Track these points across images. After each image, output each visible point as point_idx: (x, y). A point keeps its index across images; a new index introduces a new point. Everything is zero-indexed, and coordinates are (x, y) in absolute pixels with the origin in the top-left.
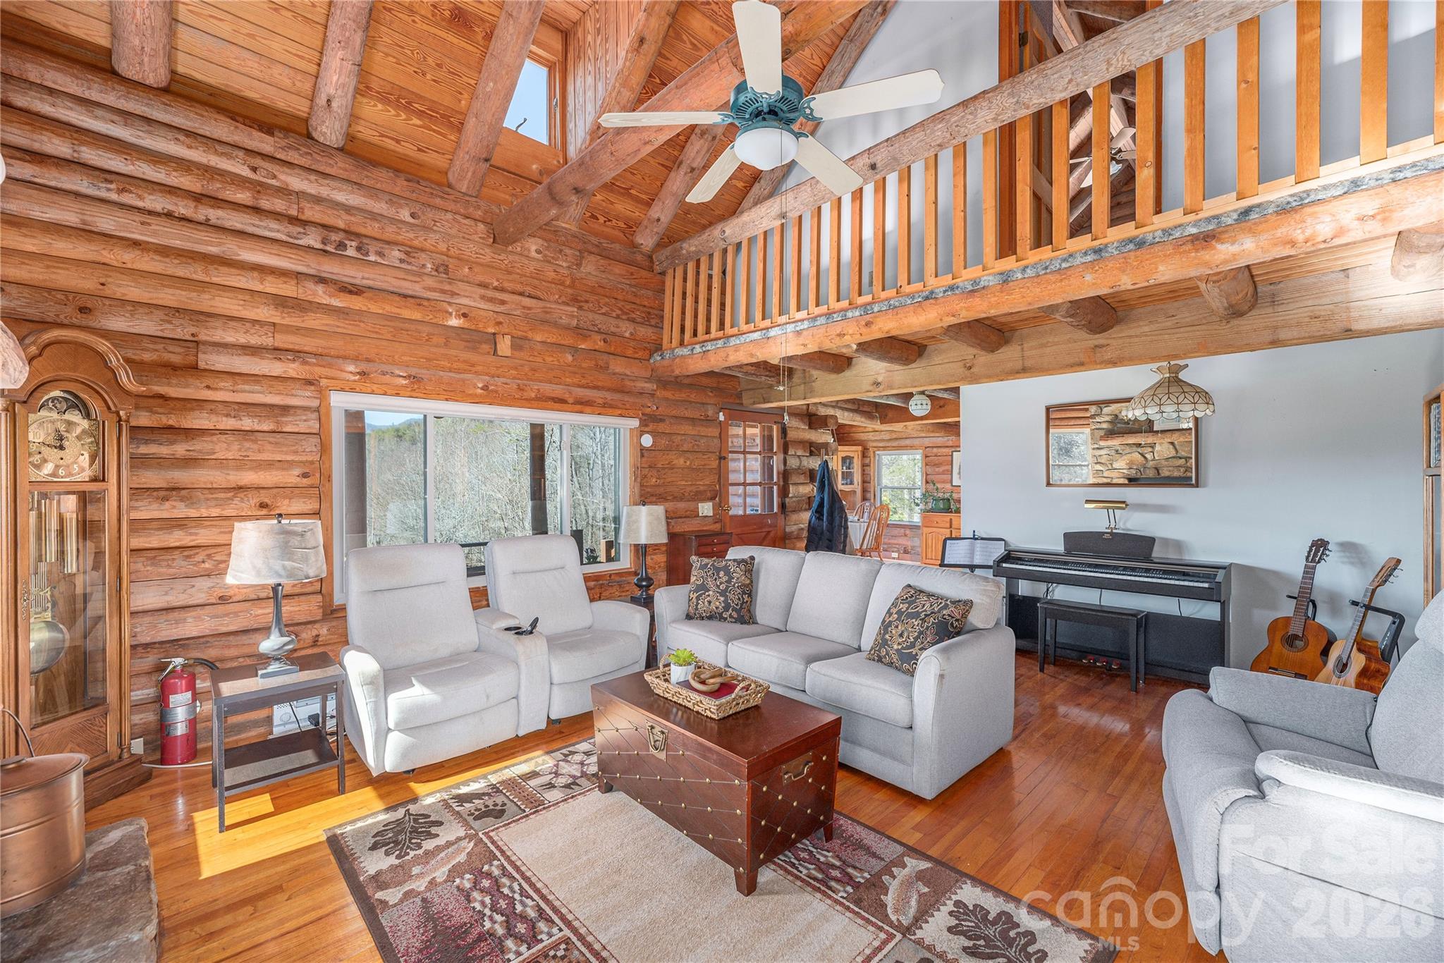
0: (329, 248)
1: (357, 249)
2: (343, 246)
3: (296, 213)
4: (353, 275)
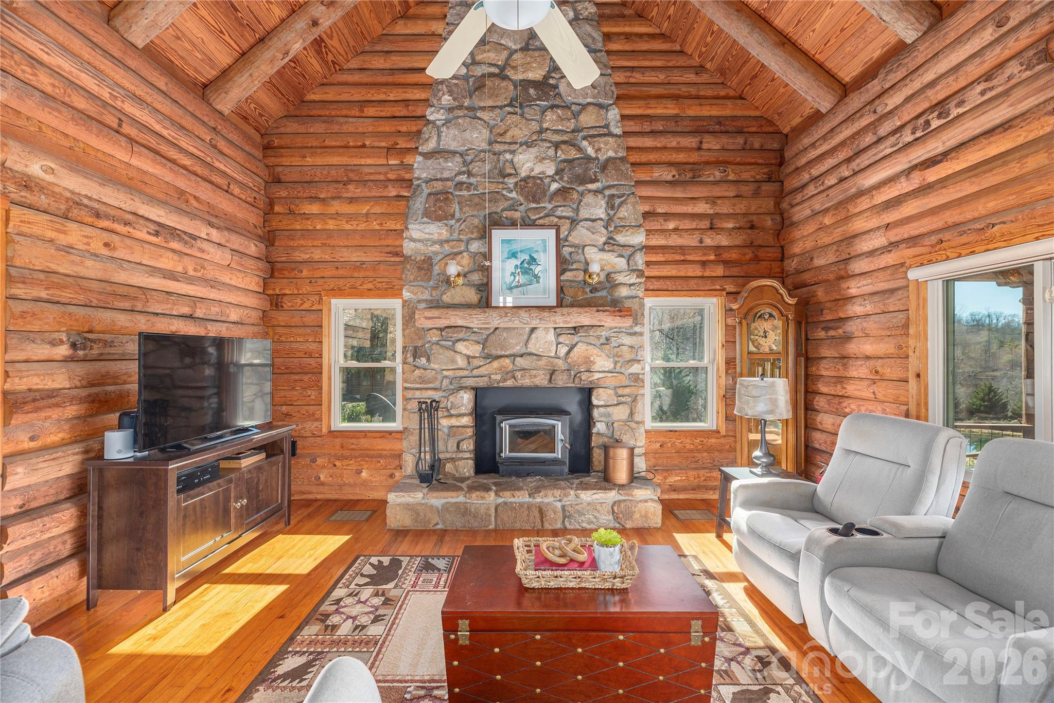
0: (919, 134)
1: (939, 117)
2: (928, 123)
3: (899, 124)
4: (935, 147)
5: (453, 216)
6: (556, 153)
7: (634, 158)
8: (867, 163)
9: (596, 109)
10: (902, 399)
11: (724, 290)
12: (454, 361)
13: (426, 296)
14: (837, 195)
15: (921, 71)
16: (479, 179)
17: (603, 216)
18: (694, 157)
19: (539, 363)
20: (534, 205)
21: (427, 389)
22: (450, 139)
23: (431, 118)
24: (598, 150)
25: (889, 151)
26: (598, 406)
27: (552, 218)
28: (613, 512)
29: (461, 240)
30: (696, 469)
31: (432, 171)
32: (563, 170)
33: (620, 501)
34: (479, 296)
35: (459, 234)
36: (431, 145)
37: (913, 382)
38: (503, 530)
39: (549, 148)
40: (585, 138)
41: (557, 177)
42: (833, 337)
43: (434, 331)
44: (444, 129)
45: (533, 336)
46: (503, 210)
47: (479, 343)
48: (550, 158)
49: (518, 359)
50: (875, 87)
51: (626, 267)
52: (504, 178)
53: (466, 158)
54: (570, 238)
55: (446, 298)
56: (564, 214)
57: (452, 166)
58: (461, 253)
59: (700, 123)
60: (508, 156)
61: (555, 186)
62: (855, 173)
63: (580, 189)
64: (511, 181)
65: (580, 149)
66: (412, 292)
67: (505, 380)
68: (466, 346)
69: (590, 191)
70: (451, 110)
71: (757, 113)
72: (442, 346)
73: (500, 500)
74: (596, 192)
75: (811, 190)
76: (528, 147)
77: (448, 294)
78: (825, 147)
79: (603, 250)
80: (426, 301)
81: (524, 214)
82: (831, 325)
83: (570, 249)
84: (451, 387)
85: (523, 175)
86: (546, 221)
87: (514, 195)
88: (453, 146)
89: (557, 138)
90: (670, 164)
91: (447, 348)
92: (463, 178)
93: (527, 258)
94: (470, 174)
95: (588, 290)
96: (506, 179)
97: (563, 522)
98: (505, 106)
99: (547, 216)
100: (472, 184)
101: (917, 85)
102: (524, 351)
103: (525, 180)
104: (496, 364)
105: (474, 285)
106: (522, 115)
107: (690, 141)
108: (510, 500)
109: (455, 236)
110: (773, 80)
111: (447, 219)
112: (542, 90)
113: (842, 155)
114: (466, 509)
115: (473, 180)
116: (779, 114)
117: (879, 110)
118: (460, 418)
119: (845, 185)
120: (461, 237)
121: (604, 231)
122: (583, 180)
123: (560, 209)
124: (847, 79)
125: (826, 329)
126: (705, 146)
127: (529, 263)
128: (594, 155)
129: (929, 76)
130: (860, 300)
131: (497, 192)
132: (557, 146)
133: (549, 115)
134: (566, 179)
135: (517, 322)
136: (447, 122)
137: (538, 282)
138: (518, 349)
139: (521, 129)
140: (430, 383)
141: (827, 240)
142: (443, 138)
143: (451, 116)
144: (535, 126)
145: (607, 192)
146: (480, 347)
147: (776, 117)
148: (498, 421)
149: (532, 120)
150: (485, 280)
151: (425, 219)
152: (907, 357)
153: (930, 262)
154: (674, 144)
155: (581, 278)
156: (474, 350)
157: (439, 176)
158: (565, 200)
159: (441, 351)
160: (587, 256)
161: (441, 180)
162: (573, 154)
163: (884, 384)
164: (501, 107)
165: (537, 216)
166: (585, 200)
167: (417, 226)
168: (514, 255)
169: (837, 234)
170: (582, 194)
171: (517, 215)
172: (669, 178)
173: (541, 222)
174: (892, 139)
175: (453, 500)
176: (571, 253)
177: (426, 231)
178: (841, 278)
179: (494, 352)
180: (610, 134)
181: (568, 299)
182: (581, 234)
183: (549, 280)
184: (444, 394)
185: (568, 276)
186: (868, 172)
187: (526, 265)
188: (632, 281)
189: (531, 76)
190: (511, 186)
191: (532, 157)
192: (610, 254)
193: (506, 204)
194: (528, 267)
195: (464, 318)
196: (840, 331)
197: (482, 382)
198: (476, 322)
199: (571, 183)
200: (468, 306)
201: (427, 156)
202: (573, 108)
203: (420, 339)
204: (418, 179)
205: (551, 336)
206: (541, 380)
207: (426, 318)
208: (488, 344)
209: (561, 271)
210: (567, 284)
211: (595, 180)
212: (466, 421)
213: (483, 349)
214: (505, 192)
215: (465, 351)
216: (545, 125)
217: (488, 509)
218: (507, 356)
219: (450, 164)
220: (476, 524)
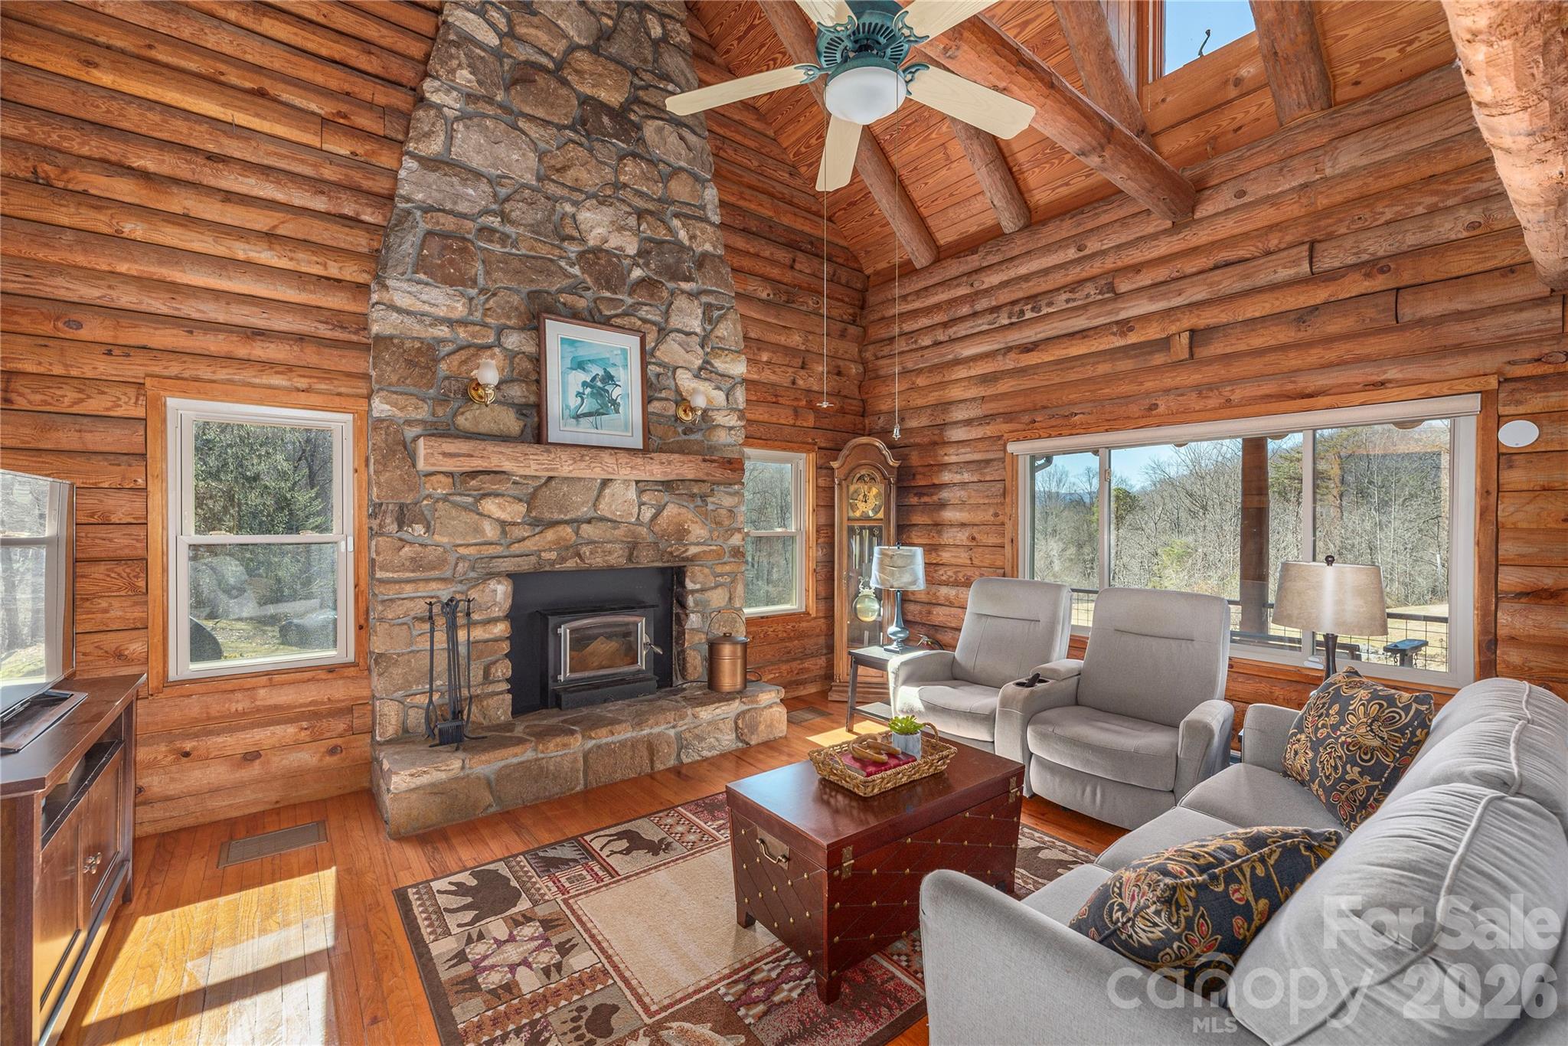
0: (1014, 320)
1: (1033, 309)
2: (1022, 312)
3: (994, 303)
4: (1029, 335)
5: (474, 282)
6: (639, 225)
7: (737, 262)
8: (964, 333)
9: (690, 181)
10: (999, 563)
11: (815, 444)
12: (478, 530)
13: (423, 413)
14: (933, 357)
15: (1016, 262)
16: (521, 230)
17: (698, 330)
18: (788, 277)
19: (616, 532)
20: (608, 294)
21: (427, 580)
22: (470, 146)
23: (435, 98)
24: (692, 237)
25: (985, 327)
26: (693, 592)
27: (633, 320)
28: (737, 727)
29: (485, 325)
30: (788, 661)
31: (435, 194)
32: (649, 253)
33: (744, 713)
34: (522, 424)
35: (485, 315)
36: (434, 146)
37: (1008, 547)
38: (598, 788)
39: (630, 214)
40: (676, 215)
41: (641, 261)
42: (925, 504)
43: (441, 478)
44: (459, 126)
45: (607, 491)
46: (560, 291)
47: (520, 500)
48: (630, 229)
49: (584, 526)
50: (974, 261)
51: (724, 403)
52: (563, 239)
53: (498, 189)
54: (658, 354)
55: (464, 421)
56: (649, 317)
57: (474, 197)
58: (489, 347)
59: (793, 237)
60: (569, 208)
61: (637, 273)
62: (952, 340)
63: (671, 285)
64: (573, 249)
65: (670, 229)
66: (395, 405)
67: (563, 560)
68: (499, 505)
69: (683, 292)
70: (470, 97)
71: (845, 244)
72: (455, 505)
73: (590, 744)
74: (690, 295)
75: (901, 345)
76: (601, 203)
77: (468, 415)
78: (917, 305)
79: (697, 376)
80: (423, 422)
81: (592, 305)
82: (925, 491)
83: (658, 370)
84: (472, 575)
85: (591, 243)
86: (623, 321)
87: (576, 270)
88: (476, 162)
89: (639, 203)
90: (766, 279)
91: (465, 508)
92: (494, 222)
93: (601, 373)
94: (505, 217)
95: (680, 430)
96: (566, 244)
97: (679, 755)
98: (565, 127)
99: (625, 314)
100: (508, 237)
101: (1013, 273)
102: (592, 514)
103: (597, 251)
104: (550, 535)
105: (513, 405)
106: (591, 150)
107: (783, 255)
108: (604, 741)
109: (477, 316)
110: (872, 215)
111: (464, 285)
112: (621, 126)
113: (939, 318)
114: (541, 768)
115: (509, 229)
116: (867, 252)
117: (976, 284)
118: (490, 627)
119: (943, 350)
120: (489, 320)
121: (700, 351)
122: (676, 275)
123: (645, 308)
124: (942, 242)
125: (920, 495)
126: (797, 266)
127: (603, 381)
128: (687, 243)
129: (1023, 270)
130: (954, 468)
131: (551, 260)
132: (641, 214)
133: (630, 166)
134: (653, 266)
135: (598, 470)
136: (463, 117)
137: (617, 412)
138: (585, 511)
139: (589, 172)
140: (434, 568)
141: (920, 402)
142: (457, 142)
143: (471, 108)
144: (608, 173)
145: (704, 299)
146: (522, 508)
147: (863, 254)
148: (551, 626)
149: (605, 163)
150: (532, 399)
151: (422, 276)
152: (1003, 524)
153: (1025, 438)
154: (767, 254)
155: (671, 412)
156: (514, 511)
157: (448, 206)
158: (652, 296)
159: (454, 512)
160: (679, 383)
161: (451, 212)
162: (662, 234)
163: (980, 550)
164: (560, 128)
165: (613, 312)
166: (676, 303)
167: (405, 286)
168: (580, 365)
169: (933, 397)
170: (672, 294)
171: (582, 304)
172: (764, 295)
173: (618, 321)
174: (990, 317)
175: (515, 760)
176: (658, 375)
177: (424, 297)
178: (935, 443)
179: (547, 516)
180: (705, 220)
181: (655, 441)
182: (671, 350)
183: (632, 409)
184: (460, 587)
185: (655, 407)
186: (967, 343)
187: (599, 384)
188: (732, 423)
189: (603, 95)
190: (573, 256)
191: (606, 220)
192: (707, 384)
193: (566, 282)
194: (601, 389)
195: (516, 459)
196: (935, 498)
197: (525, 565)
198: (534, 466)
199: (660, 274)
200: (503, 438)
201: (430, 163)
202: (661, 166)
203: (411, 490)
204: (408, 200)
205: (632, 494)
206: (617, 557)
207: (445, 454)
208: (538, 503)
209: (647, 400)
210: (655, 418)
211: (688, 279)
212: (501, 629)
213: (529, 510)
214: (563, 264)
215: (498, 513)
216: (622, 178)
217: (575, 760)
218: (566, 522)
219: (471, 191)
220: (557, 789)
